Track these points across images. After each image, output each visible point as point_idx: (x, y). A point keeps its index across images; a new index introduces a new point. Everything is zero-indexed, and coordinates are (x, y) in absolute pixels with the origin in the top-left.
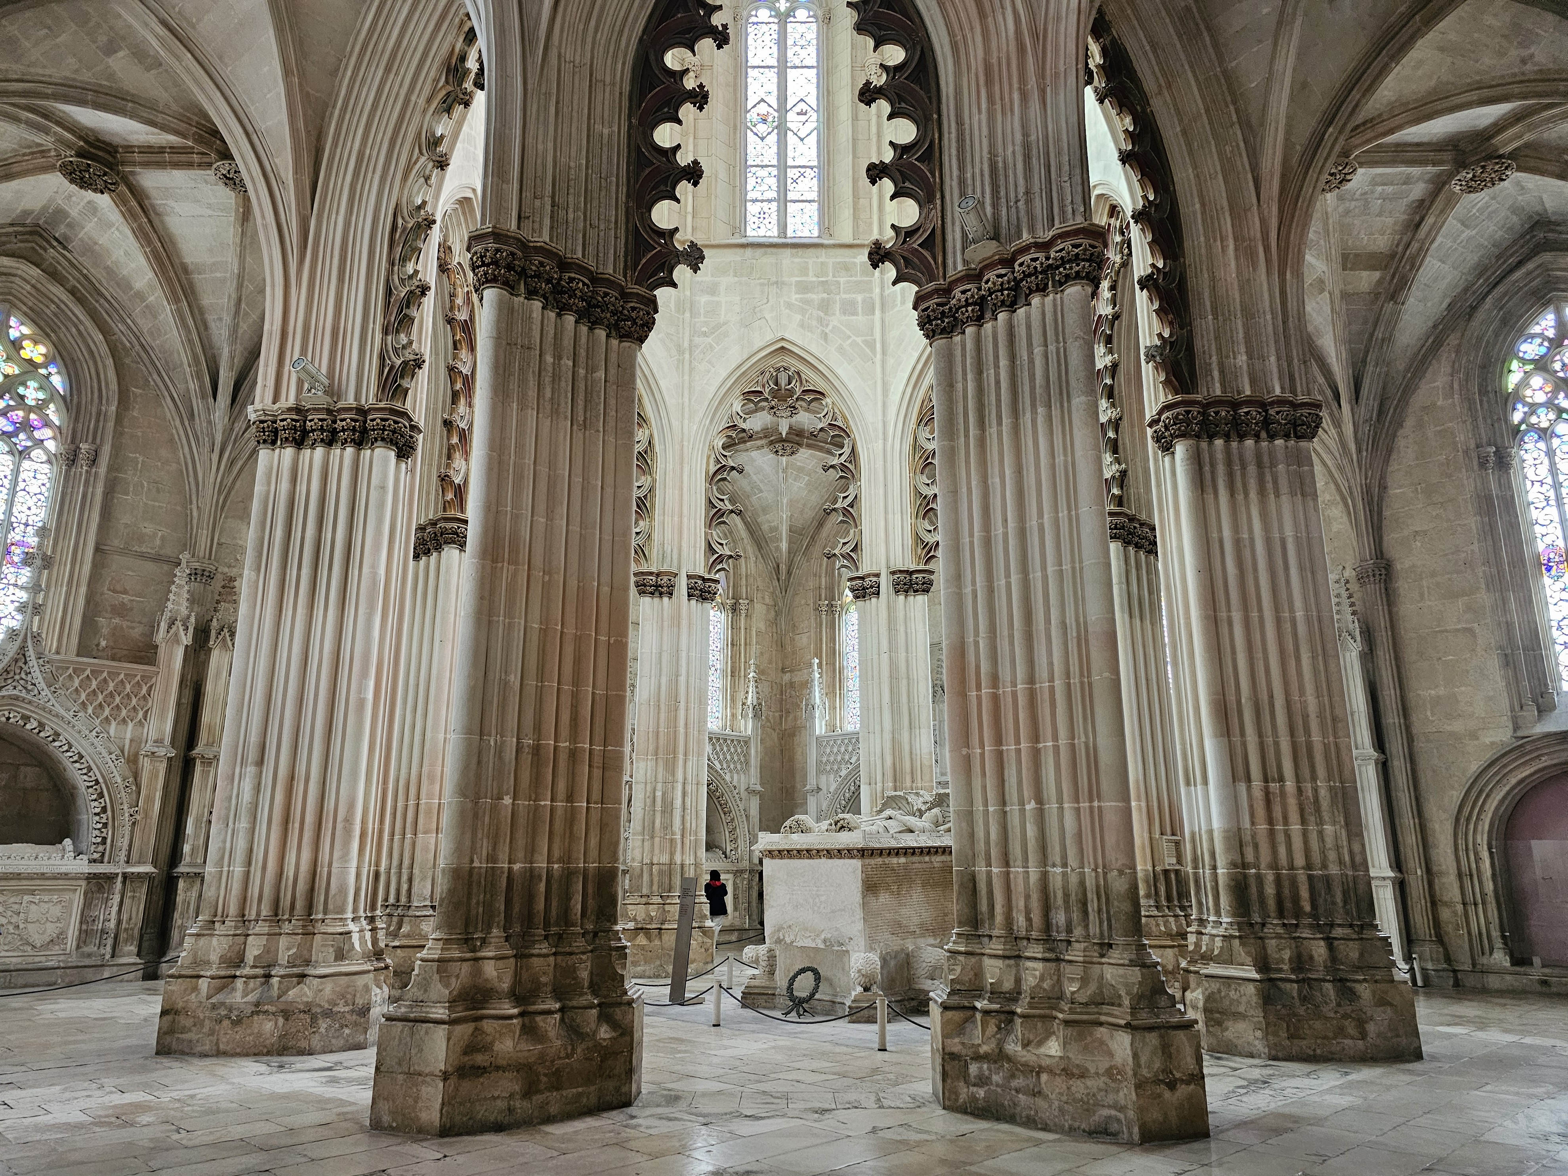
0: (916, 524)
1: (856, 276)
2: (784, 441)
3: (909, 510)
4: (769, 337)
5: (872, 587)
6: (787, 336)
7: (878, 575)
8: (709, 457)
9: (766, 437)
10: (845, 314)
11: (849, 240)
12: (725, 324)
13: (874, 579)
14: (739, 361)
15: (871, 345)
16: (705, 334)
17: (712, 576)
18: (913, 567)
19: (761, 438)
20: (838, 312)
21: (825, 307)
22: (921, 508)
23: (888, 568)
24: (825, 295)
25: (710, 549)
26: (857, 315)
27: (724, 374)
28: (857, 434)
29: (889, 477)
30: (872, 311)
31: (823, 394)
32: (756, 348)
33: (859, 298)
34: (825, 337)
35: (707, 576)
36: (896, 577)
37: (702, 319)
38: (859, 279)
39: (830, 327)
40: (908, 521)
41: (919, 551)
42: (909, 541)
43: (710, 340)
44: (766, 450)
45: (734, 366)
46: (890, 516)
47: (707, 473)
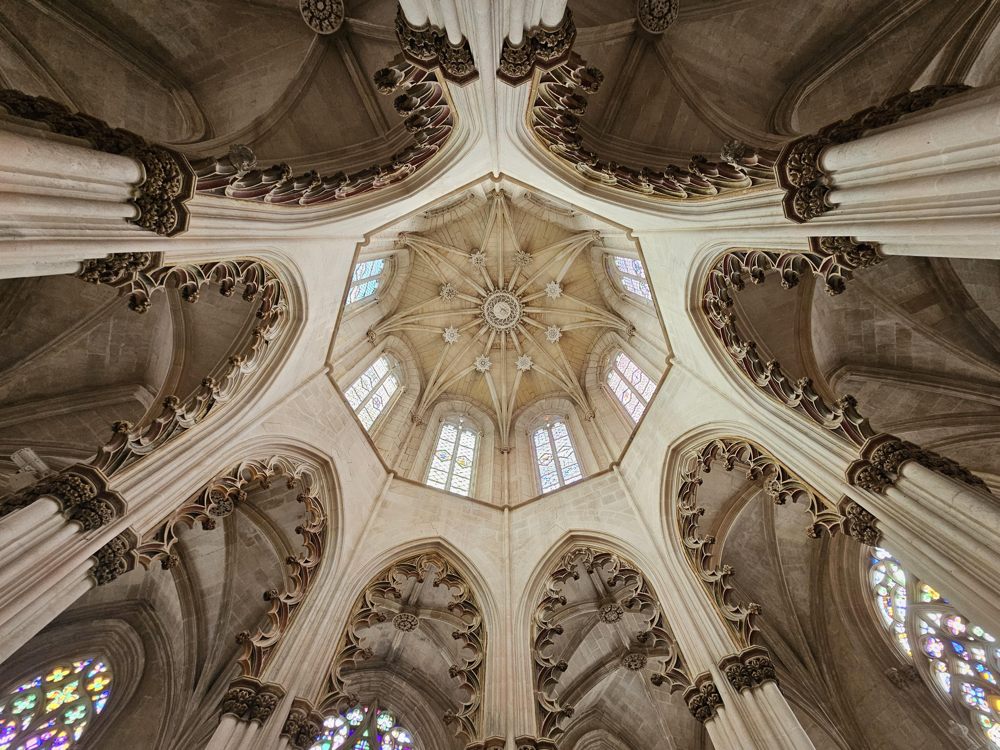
0: (722, 612)
1: (608, 484)
2: (631, 653)
3: (709, 602)
4: (561, 533)
5: (709, 694)
6: (573, 528)
7: (709, 677)
8: (532, 627)
9: (617, 656)
10: (606, 503)
11: (597, 471)
12: (532, 537)
13: (707, 683)
14: (544, 553)
15: (630, 512)
16: (520, 548)
17: (547, 739)
18: (739, 652)
19: (614, 658)
20: (602, 505)
21: (593, 505)
22: (719, 596)
23: (715, 663)
24: (592, 500)
25: (541, 710)
26: (615, 500)
27: (535, 564)
28: (642, 568)
29: (679, 583)
30: (623, 494)
31: (609, 554)
32: (553, 542)
33: (613, 493)
34: (598, 519)
35: (539, 740)
36: (727, 669)
37: (518, 540)
38: (610, 485)
39: (600, 513)
40: (714, 611)
41: (738, 635)
42: (724, 629)
43: (523, 549)
44: (622, 668)
45: (540, 557)
46: (695, 614)
47: (532, 639)
